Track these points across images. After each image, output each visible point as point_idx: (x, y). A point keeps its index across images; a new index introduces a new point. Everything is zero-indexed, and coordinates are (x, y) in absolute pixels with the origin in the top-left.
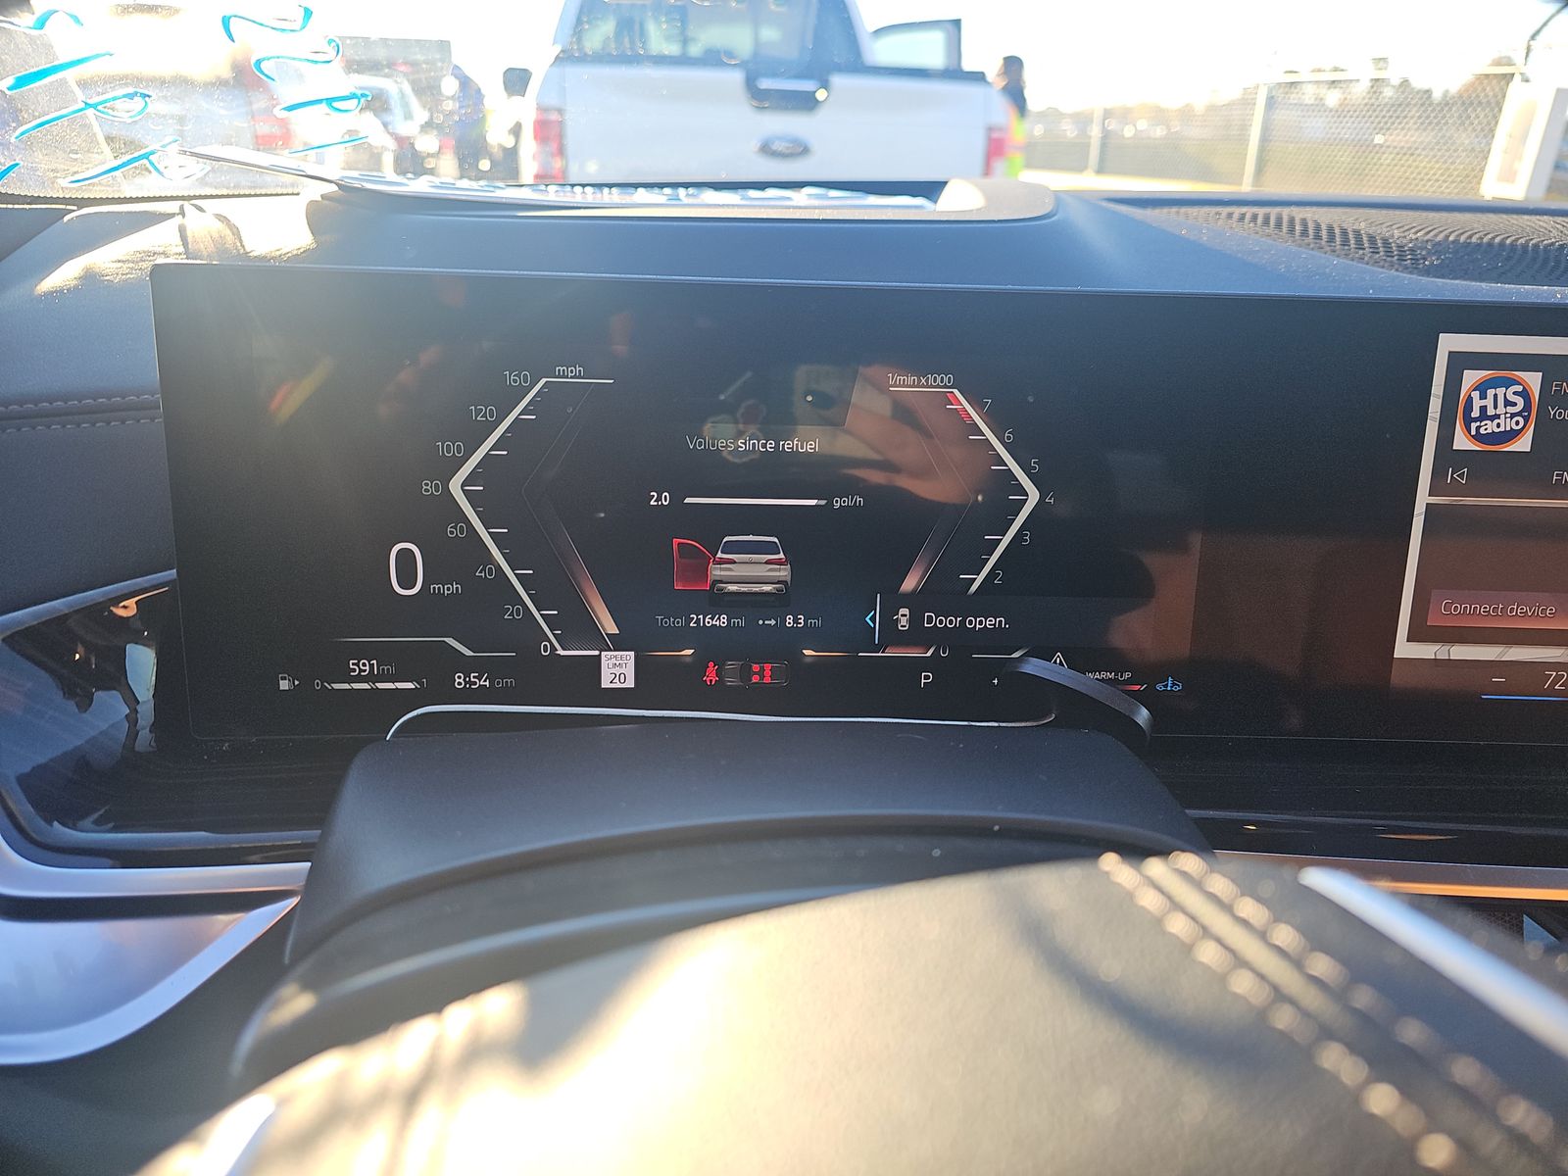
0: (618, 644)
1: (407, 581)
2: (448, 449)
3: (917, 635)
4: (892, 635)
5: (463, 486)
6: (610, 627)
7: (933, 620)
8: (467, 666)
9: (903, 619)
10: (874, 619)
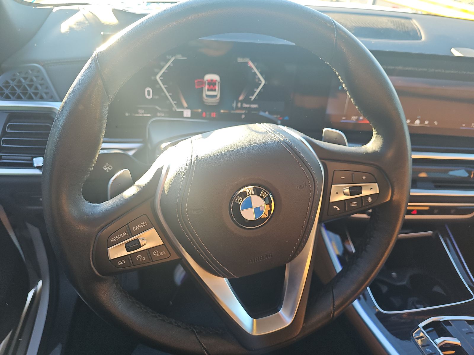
0: (187, 108)
1: (149, 95)
2: (156, 70)
3: (242, 108)
4: (237, 108)
5: (160, 78)
6: (185, 105)
7: (245, 105)
8: (160, 112)
9: (239, 105)
10: (234, 105)
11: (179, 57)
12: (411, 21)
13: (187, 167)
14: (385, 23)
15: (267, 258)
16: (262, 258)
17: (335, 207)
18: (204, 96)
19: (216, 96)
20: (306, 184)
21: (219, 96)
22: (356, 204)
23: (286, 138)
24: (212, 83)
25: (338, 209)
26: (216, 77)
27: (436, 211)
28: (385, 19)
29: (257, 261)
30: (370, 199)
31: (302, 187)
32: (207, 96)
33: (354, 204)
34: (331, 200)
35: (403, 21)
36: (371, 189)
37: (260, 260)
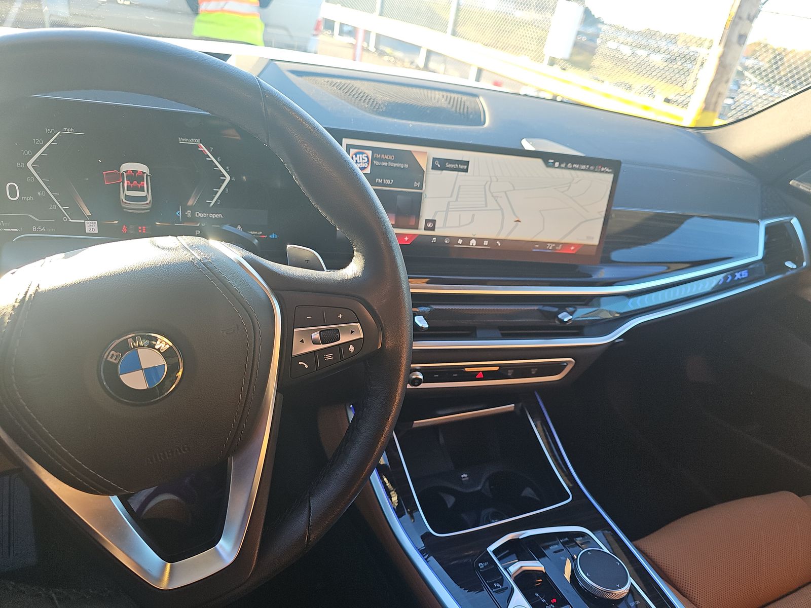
0: (91, 218)
1: (13, 195)
2: (26, 152)
3: (194, 219)
4: (185, 219)
5: (32, 165)
6: (88, 213)
7: (199, 215)
8: (37, 223)
9: (189, 214)
10: (179, 214)
11: (69, 131)
12: (477, 99)
13: (17, 305)
14: (438, 100)
15: (181, 452)
16: (171, 454)
17: (300, 363)
18: (122, 197)
19: (145, 198)
20: (238, 327)
21: (150, 198)
22: (332, 356)
23: (206, 257)
24: (135, 177)
25: (307, 367)
26: (142, 168)
27: (510, 373)
28: (438, 94)
29: (161, 459)
30: (352, 348)
31: (232, 331)
32: (127, 197)
33: (329, 357)
34: (295, 353)
35: (465, 98)
36: (352, 332)
37: (167, 458)
